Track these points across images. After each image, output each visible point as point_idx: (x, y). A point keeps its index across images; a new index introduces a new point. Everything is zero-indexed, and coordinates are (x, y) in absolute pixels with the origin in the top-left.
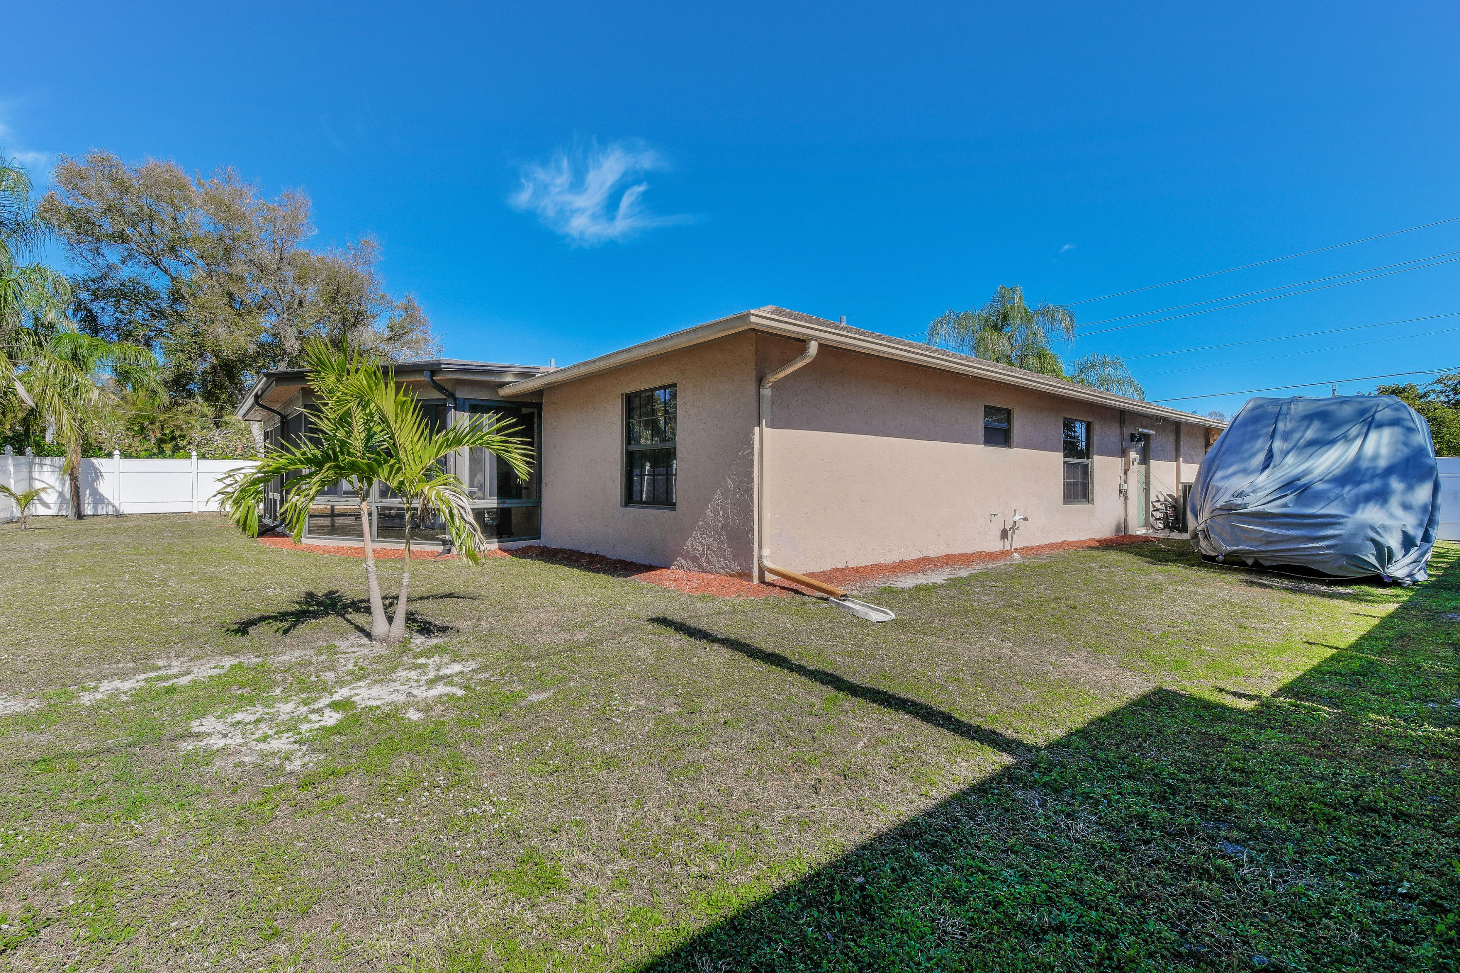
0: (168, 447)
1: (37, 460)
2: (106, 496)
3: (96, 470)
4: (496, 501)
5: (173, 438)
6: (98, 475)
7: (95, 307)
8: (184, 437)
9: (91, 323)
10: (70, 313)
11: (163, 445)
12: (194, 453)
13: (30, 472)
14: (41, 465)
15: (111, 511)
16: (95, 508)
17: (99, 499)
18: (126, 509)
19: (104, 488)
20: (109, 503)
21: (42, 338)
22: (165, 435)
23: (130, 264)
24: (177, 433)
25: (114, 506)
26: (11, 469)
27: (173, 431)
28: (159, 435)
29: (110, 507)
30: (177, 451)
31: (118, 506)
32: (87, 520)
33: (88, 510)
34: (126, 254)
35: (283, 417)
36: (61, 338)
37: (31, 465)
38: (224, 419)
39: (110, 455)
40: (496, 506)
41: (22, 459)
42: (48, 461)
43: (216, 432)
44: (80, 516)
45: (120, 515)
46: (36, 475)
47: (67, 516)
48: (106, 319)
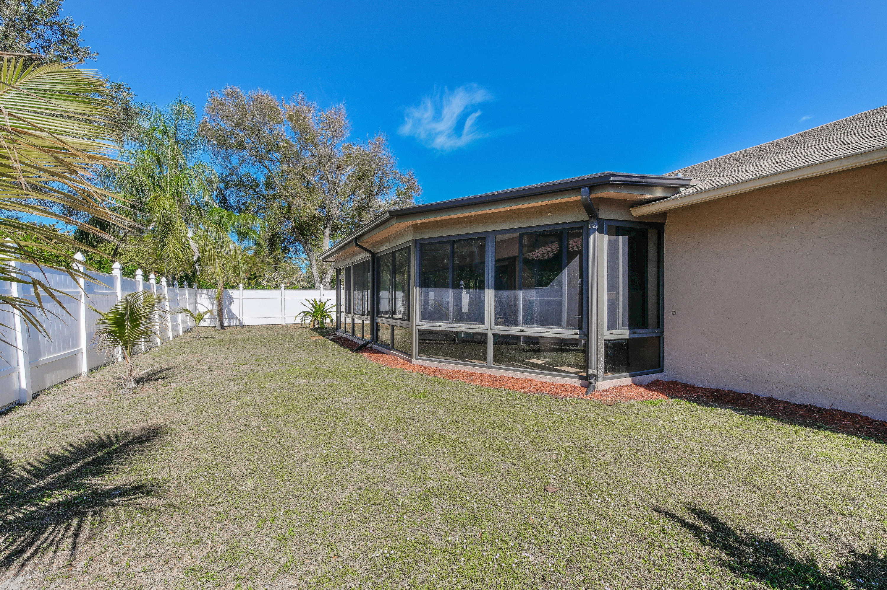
0: (253, 282)
1: (199, 291)
2: (235, 313)
3: (230, 296)
4: (627, 331)
5: (255, 277)
6: (231, 300)
7: (227, 193)
8: (260, 276)
9: (224, 202)
10: (214, 197)
11: (250, 281)
12: (283, 285)
13: (196, 299)
14: (201, 293)
15: (238, 323)
16: (229, 321)
17: (232, 316)
18: (246, 322)
19: (235, 308)
20: (237, 318)
21: (202, 212)
22: (251, 275)
23: (243, 166)
24: (257, 274)
25: (240, 320)
26: (187, 296)
27: (255, 273)
28: (249, 276)
29: (238, 321)
30: (258, 285)
31: (241, 320)
32: (227, 330)
33: (226, 324)
34: (241, 159)
35: (373, 255)
36: (212, 211)
37: (196, 293)
38: (279, 266)
39: (238, 288)
40: (627, 337)
41: (191, 290)
42: (205, 291)
43: (276, 273)
44: (223, 327)
45: (243, 326)
46: (199, 300)
47: (215, 327)
48: (232, 202)
